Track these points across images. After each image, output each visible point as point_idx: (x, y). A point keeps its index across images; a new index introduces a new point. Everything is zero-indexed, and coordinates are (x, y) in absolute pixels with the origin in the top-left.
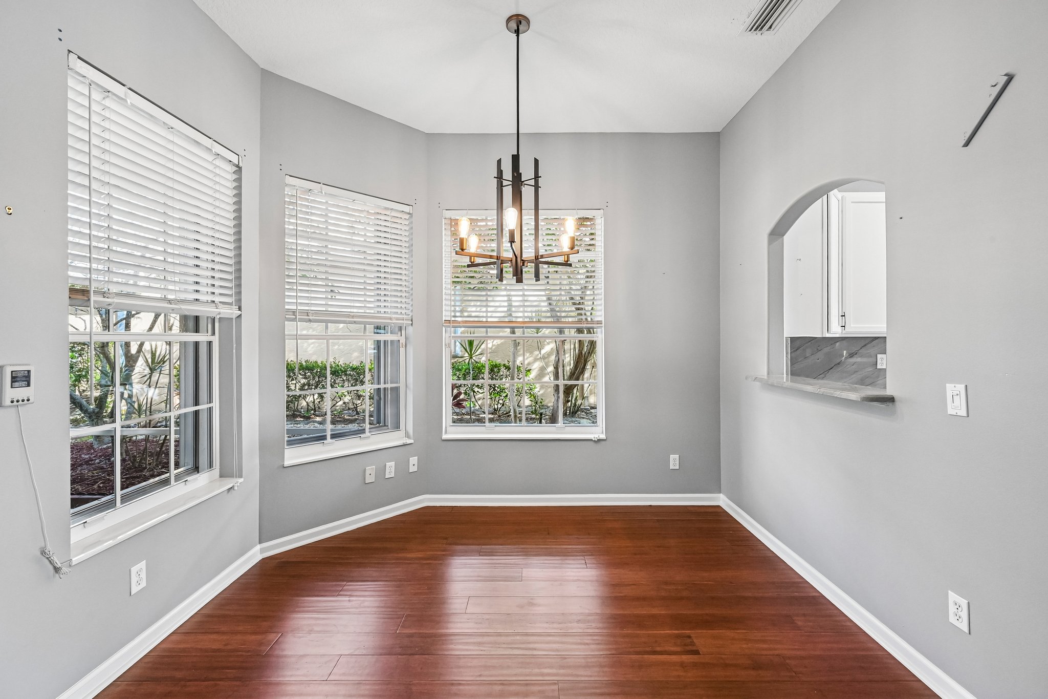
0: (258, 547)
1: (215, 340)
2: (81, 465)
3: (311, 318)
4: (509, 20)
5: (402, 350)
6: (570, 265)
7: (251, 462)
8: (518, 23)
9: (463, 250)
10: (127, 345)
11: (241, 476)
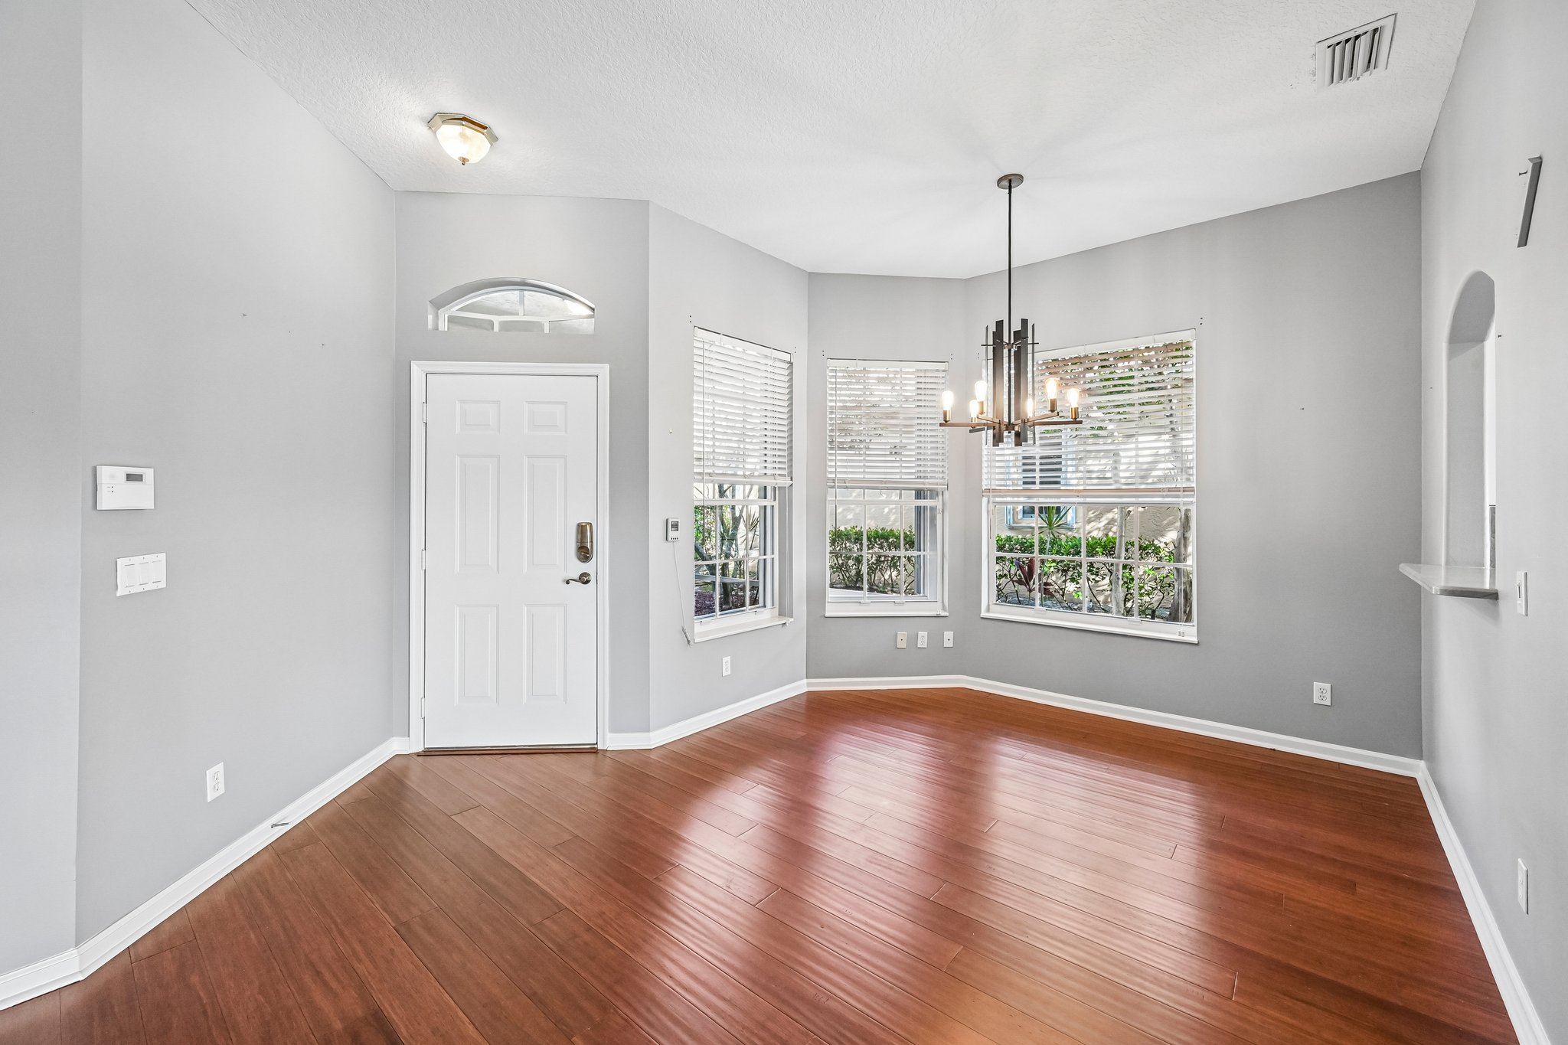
0: (805, 681)
1: (776, 504)
2: (705, 608)
3: (847, 485)
4: (1000, 181)
5: (939, 517)
6: (1081, 422)
7: (800, 607)
8: (1010, 182)
9: (946, 421)
10: (733, 508)
11: (792, 617)
